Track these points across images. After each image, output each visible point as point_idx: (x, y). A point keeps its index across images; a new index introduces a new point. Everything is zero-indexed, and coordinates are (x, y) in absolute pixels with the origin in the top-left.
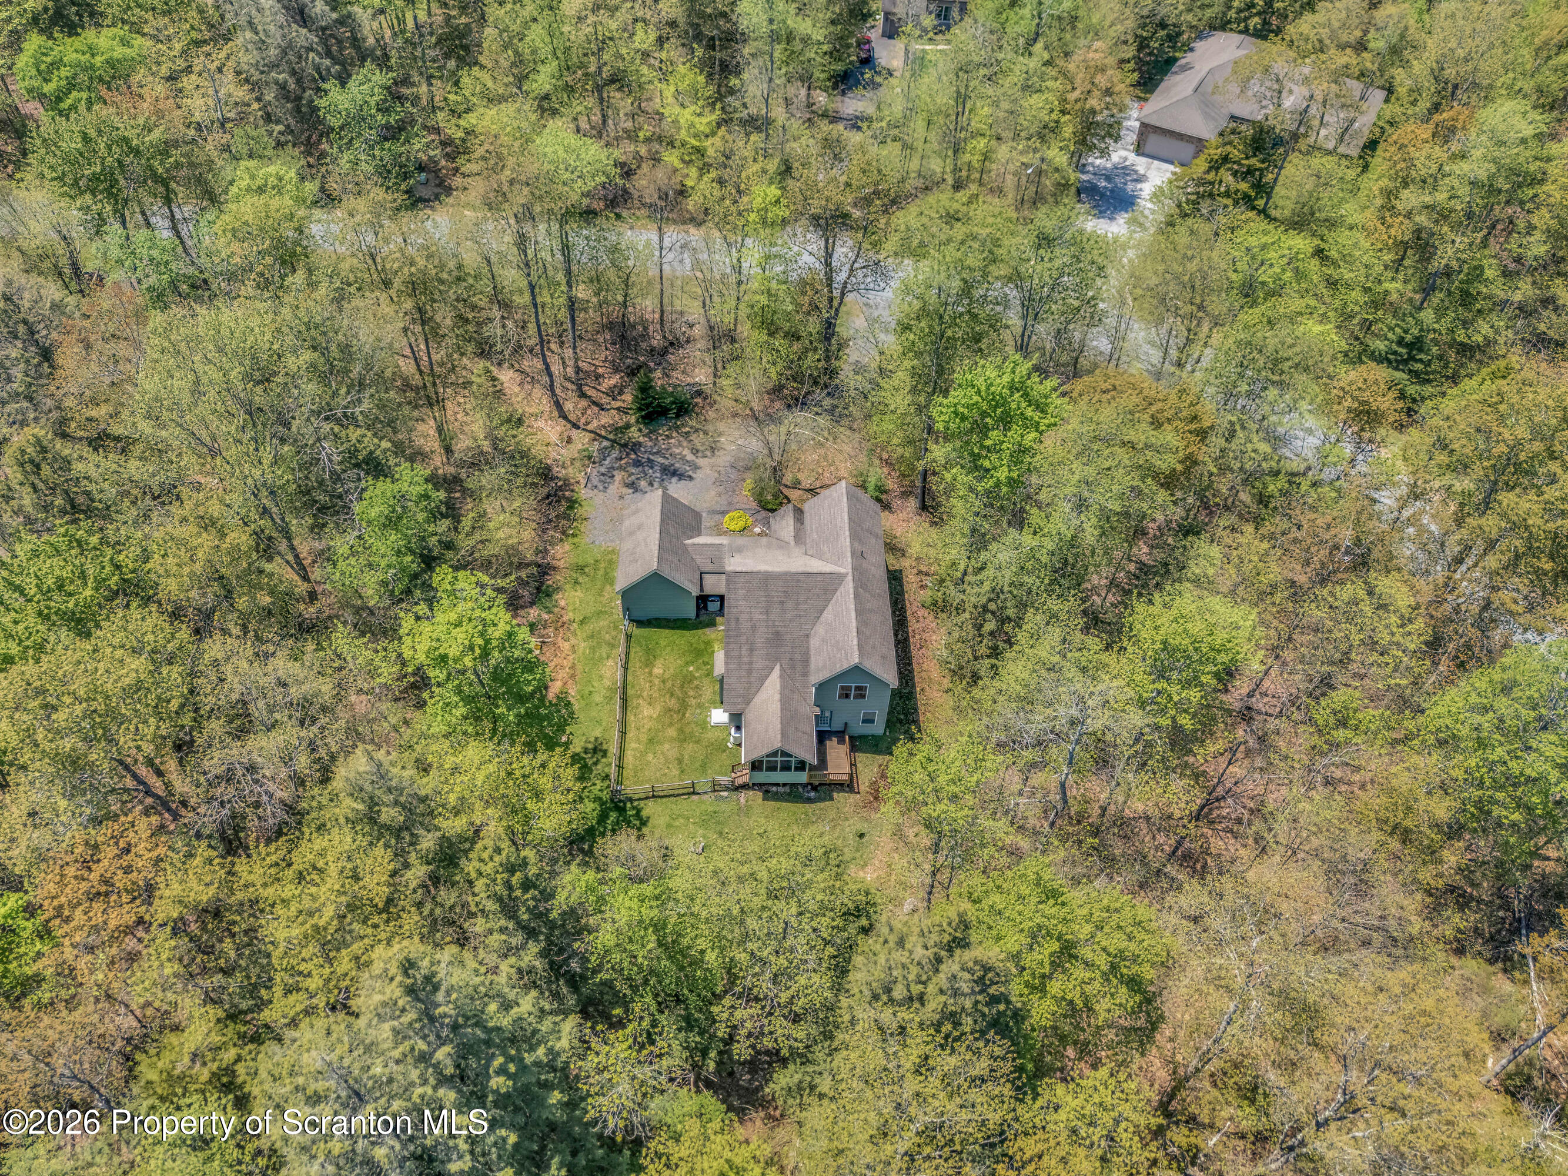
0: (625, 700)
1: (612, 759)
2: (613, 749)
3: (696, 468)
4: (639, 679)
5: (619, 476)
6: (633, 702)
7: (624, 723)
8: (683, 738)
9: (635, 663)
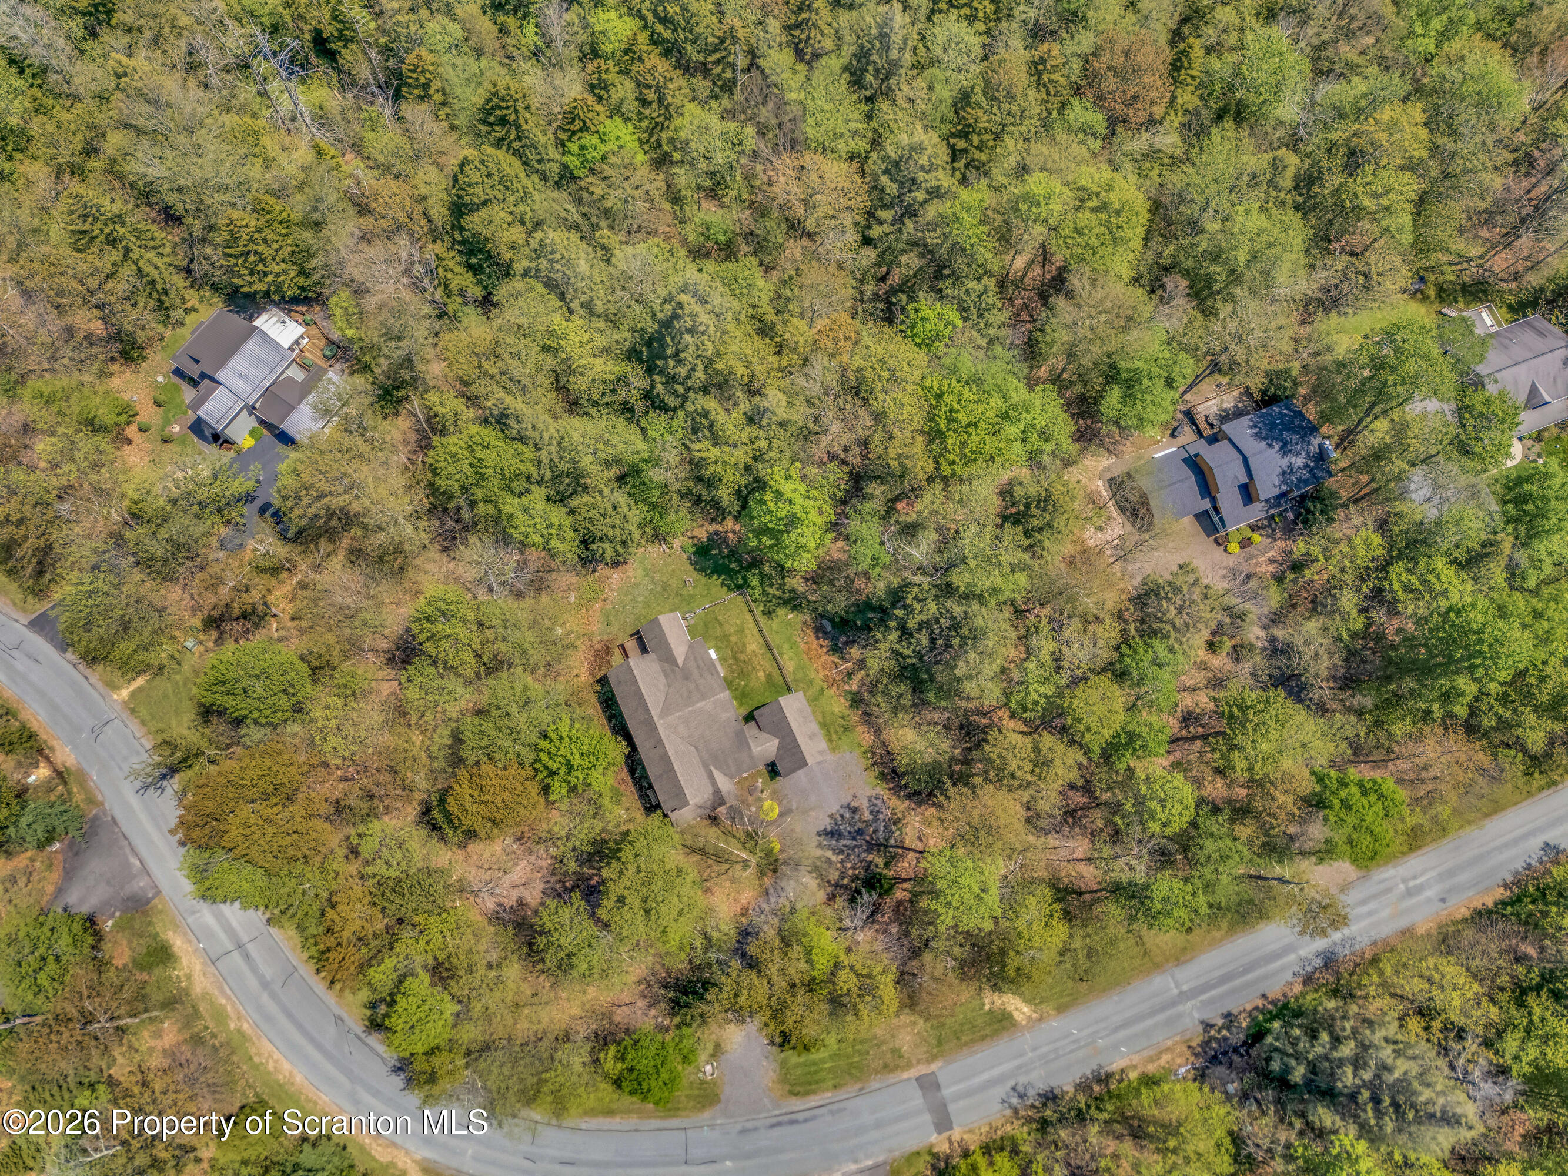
0: (769, 649)
1: (758, 612)
2: (762, 620)
3: (819, 846)
4: (769, 666)
5: (867, 816)
6: (764, 650)
7: (763, 636)
8: (725, 637)
9: (776, 673)
